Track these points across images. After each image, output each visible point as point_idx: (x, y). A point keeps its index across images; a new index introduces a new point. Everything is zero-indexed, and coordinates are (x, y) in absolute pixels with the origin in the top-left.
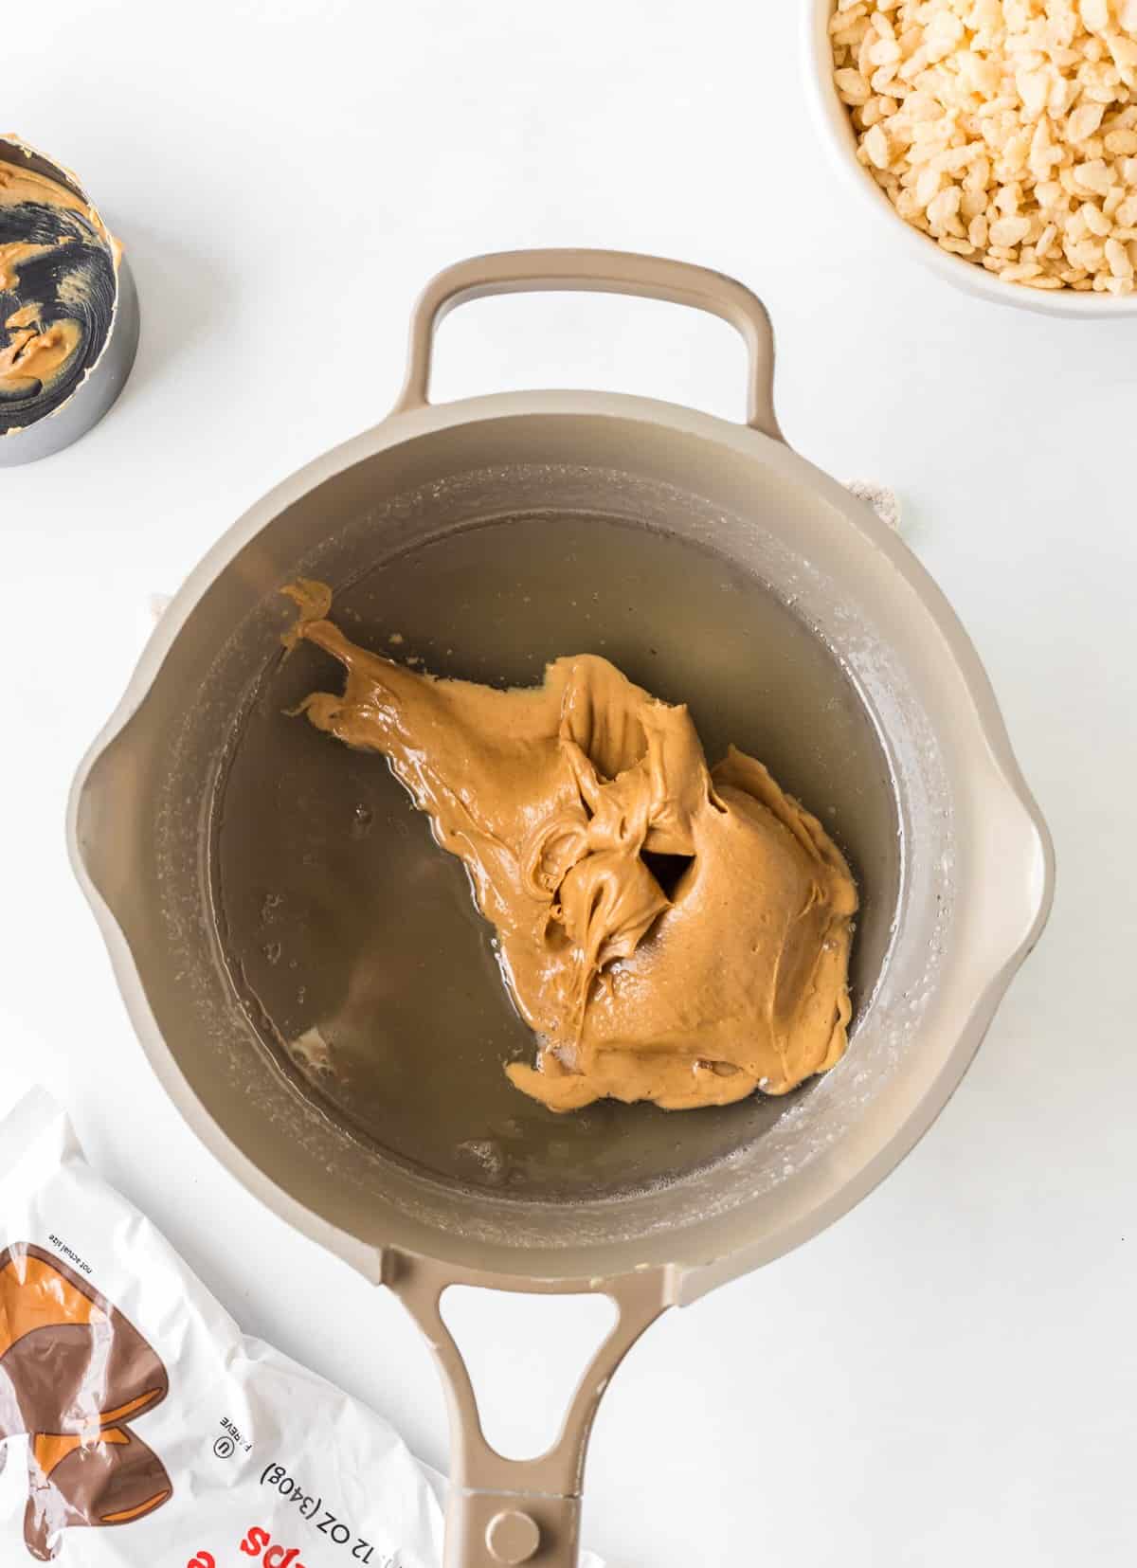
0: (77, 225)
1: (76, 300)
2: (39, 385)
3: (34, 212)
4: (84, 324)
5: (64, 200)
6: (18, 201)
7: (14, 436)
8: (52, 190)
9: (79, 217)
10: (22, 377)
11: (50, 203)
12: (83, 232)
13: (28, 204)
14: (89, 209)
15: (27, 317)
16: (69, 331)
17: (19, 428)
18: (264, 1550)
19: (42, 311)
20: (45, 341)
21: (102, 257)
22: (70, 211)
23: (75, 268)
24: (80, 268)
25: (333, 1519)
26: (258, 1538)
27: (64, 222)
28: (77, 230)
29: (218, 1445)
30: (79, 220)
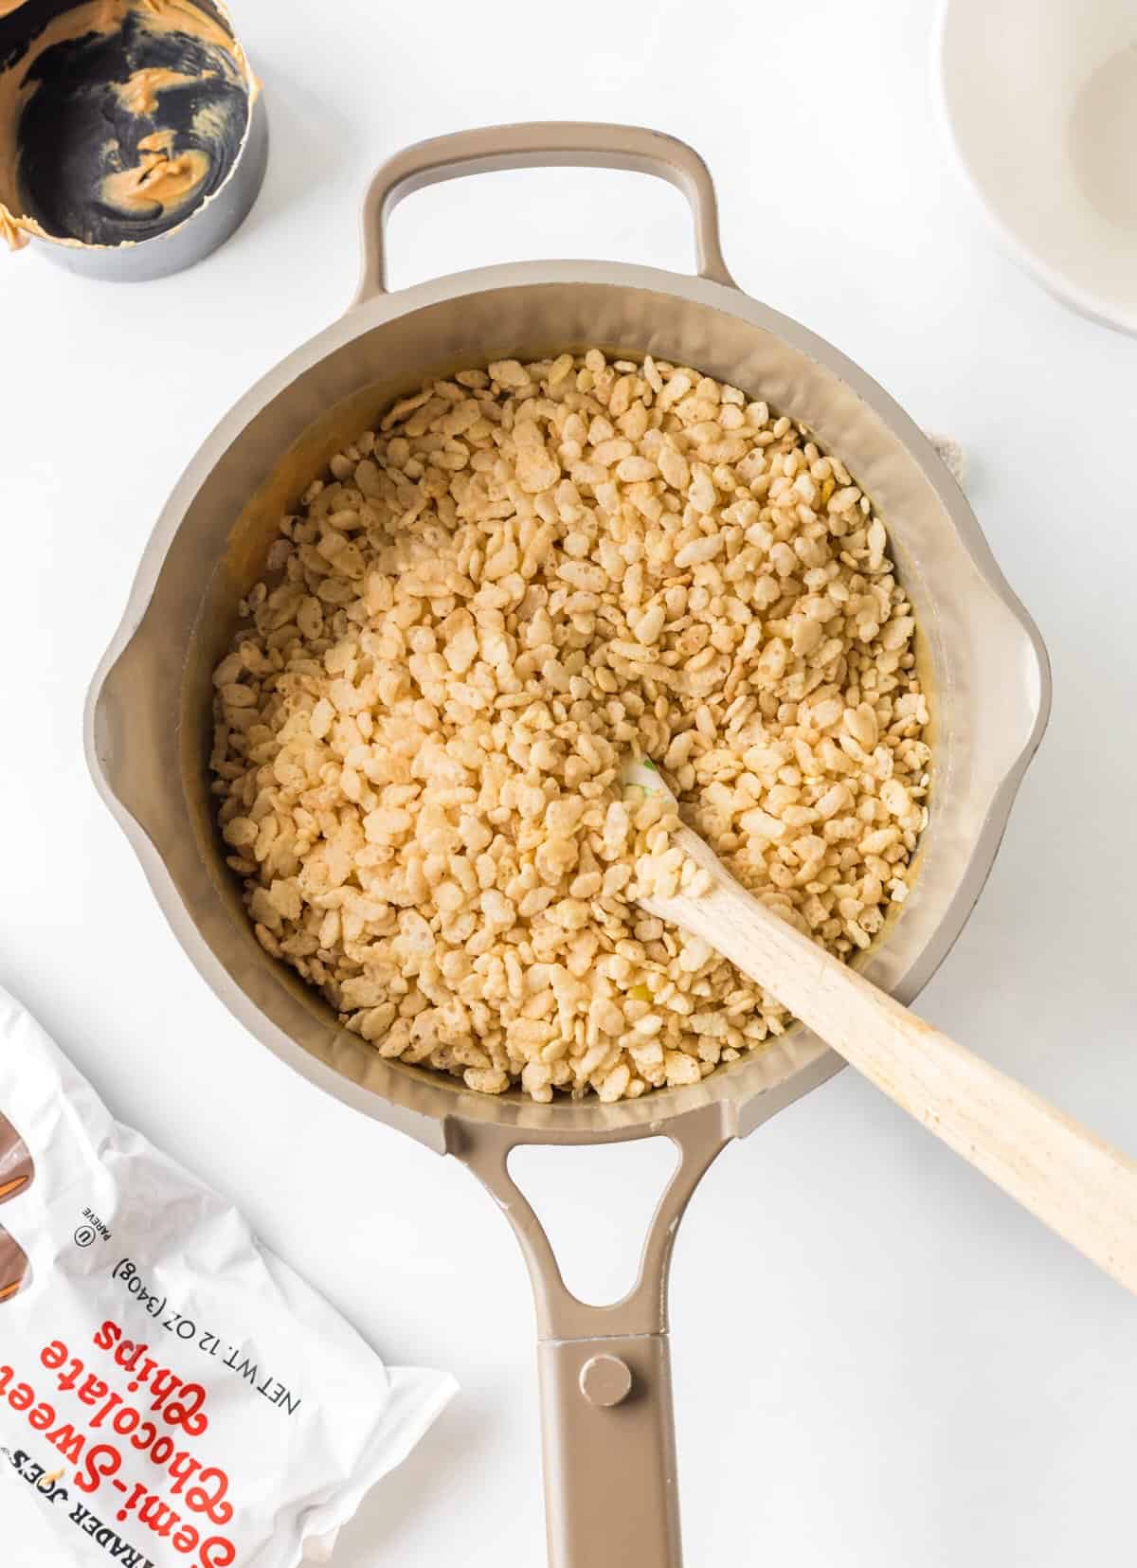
0: (222, 61)
1: (210, 134)
2: (160, 210)
3: (184, 42)
4: (212, 158)
5: (213, 35)
6: (172, 31)
7: (127, 249)
8: (203, 23)
9: (224, 53)
10: (146, 199)
11: (201, 36)
12: (227, 70)
13: (179, 34)
14: (235, 43)
15: (160, 142)
16: (198, 163)
17: (132, 243)
18: (116, 1344)
19: (175, 139)
20: (173, 168)
21: (240, 95)
22: (218, 47)
23: (214, 103)
24: (218, 102)
25: (179, 1317)
26: (111, 1332)
27: (210, 57)
28: (221, 67)
29: (79, 1233)
30: (224, 57)
